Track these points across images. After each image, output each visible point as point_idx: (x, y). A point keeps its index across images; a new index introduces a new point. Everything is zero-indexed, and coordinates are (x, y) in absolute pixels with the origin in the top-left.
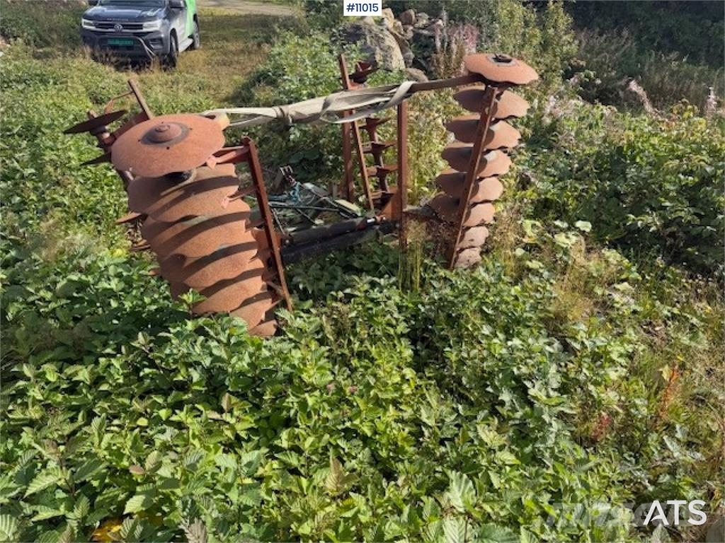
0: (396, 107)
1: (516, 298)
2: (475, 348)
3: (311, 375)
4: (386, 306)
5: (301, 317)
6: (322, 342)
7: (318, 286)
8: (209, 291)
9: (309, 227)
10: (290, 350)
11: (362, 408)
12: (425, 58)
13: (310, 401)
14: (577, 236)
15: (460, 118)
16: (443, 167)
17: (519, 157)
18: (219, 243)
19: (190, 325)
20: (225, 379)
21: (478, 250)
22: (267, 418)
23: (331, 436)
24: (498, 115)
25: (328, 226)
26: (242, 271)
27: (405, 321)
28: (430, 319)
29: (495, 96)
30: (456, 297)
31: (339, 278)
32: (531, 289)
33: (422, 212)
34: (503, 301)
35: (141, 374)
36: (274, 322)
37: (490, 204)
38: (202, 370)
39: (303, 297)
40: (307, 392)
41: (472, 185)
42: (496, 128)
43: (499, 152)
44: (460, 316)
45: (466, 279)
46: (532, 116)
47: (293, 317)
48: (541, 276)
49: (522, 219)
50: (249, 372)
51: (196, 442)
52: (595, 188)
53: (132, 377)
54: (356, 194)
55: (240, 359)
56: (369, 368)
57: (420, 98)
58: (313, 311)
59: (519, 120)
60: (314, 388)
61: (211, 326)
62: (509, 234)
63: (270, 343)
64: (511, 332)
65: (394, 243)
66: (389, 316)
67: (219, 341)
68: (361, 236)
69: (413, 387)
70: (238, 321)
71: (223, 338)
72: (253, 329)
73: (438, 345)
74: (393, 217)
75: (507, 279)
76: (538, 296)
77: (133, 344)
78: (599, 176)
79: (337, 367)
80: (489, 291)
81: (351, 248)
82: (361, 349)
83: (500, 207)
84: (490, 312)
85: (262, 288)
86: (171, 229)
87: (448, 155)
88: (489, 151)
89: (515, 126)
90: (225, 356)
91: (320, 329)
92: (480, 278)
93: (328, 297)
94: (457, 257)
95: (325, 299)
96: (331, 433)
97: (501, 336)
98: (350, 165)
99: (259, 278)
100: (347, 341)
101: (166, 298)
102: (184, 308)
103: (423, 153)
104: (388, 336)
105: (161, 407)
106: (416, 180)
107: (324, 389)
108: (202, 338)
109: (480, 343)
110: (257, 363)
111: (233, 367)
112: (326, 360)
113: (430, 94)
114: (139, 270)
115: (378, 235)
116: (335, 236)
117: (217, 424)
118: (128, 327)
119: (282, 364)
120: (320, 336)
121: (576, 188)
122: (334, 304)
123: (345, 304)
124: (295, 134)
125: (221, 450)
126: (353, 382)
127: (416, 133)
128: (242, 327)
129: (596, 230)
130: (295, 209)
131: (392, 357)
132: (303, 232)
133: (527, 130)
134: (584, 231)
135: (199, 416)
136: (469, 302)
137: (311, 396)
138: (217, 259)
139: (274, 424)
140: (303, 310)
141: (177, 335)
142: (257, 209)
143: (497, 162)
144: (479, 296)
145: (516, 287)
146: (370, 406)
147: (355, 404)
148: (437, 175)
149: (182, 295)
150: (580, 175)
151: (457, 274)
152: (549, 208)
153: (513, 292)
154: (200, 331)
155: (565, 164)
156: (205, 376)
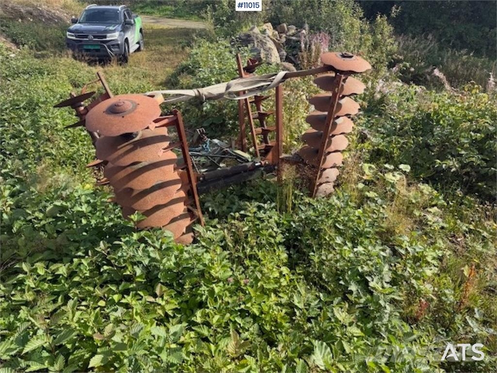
0: (275, 88)
1: (359, 218)
2: (331, 253)
3: (217, 272)
4: (268, 223)
5: (210, 230)
6: (225, 248)
7: (222, 209)
8: (148, 213)
9: (216, 169)
10: (203, 254)
11: (252, 295)
12: (294, 55)
13: (217, 290)
14: (400, 174)
15: (318, 95)
16: (307, 128)
17: (359, 121)
18: (156, 180)
19: (135, 236)
20: (158, 274)
21: (332, 184)
22: (187, 302)
23: (231, 315)
24: (344, 93)
25: (229, 168)
26: (171, 199)
27: (282, 233)
28: (299, 232)
29: (342, 80)
30: (317, 217)
31: (236, 203)
32: (369, 212)
33: (293, 158)
34: (350, 220)
35: (102, 270)
36: (192, 234)
37: (339, 153)
38: (142, 268)
39: (211, 216)
40: (214, 283)
41: (327, 140)
42: (343, 101)
43: (346, 118)
44: (320, 230)
45: (324, 205)
46: (368, 93)
47: (205, 231)
48: (376, 202)
49: (362, 163)
50: (174, 268)
51: (138, 318)
52: (412, 142)
53: (95, 272)
54: (248, 146)
55: (169, 260)
56: (257, 266)
57: (291, 82)
58: (219, 226)
59: (358, 96)
60: (219, 281)
61: (149, 237)
62: (353, 173)
63: (189, 248)
64: (356, 242)
65: (273, 179)
66: (270, 230)
67: (154, 247)
68: (251, 175)
69: (288, 280)
70: (168, 233)
71: (157, 245)
72: (177, 239)
73: (305, 250)
74: (273, 162)
75: (352, 204)
76: (375, 216)
77: (96, 249)
78: (414, 133)
79: (235, 266)
80: (340, 213)
81: (245, 183)
82: (251, 253)
83: (347, 155)
84: (341, 227)
85: (184, 211)
86: (124, 170)
87: (310, 120)
88: (338, 117)
89: (356, 100)
90: (158, 258)
91: (223, 239)
92: (333, 204)
93: (229, 216)
94: (318, 189)
95: (226, 218)
96: (231, 312)
97: (350, 245)
98: (244, 127)
99: (182, 203)
100: (241, 247)
101: (119, 217)
102: (131, 224)
103: (293, 118)
104: (270, 244)
105: (114, 293)
106: (288, 137)
107: (226, 281)
108: (143, 245)
109: (334, 249)
110: (180, 262)
111: (164, 265)
112: (228, 261)
113: (298, 80)
114: (101, 198)
115: (262, 174)
116: (233, 175)
117: (153, 306)
118: (94, 237)
119: (197, 263)
120: (223, 244)
121: (398, 141)
122: (233, 222)
123: (241, 221)
124: (207, 107)
125: (155, 324)
126: (246, 276)
127: (288, 105)
128: (170, 237)
129: (414, 170)
130: (207, 156)
131: (273, 259)
132: (212, 172)
133: (364, 103)
134: (405, 172)
135: (141, 299)
136: (326, 220)
137: (217, 286)
138: (155, 191)
139: (192, 306)
140: (212, 226)
141: (126, 243)
142: (182, 156)
143: (344, 124)
144: (333, 216)
145: (359, 210)
146: (258, 293)
147: (247, 292)
148: (303, 133)
149: (130, 215)
150: (401, 133)
151: (317, 201)
152: (380, 155)
153: (357, 214)
154: (142, 240)
155: (391, 125)
156: (145, 272)
